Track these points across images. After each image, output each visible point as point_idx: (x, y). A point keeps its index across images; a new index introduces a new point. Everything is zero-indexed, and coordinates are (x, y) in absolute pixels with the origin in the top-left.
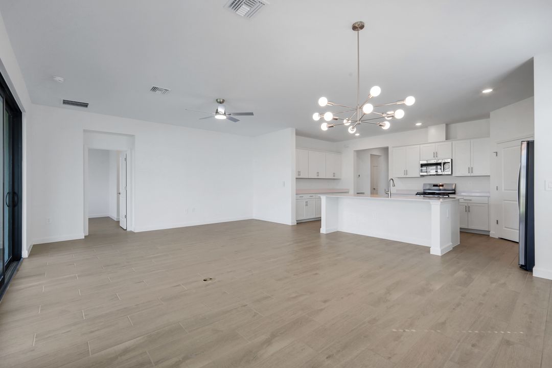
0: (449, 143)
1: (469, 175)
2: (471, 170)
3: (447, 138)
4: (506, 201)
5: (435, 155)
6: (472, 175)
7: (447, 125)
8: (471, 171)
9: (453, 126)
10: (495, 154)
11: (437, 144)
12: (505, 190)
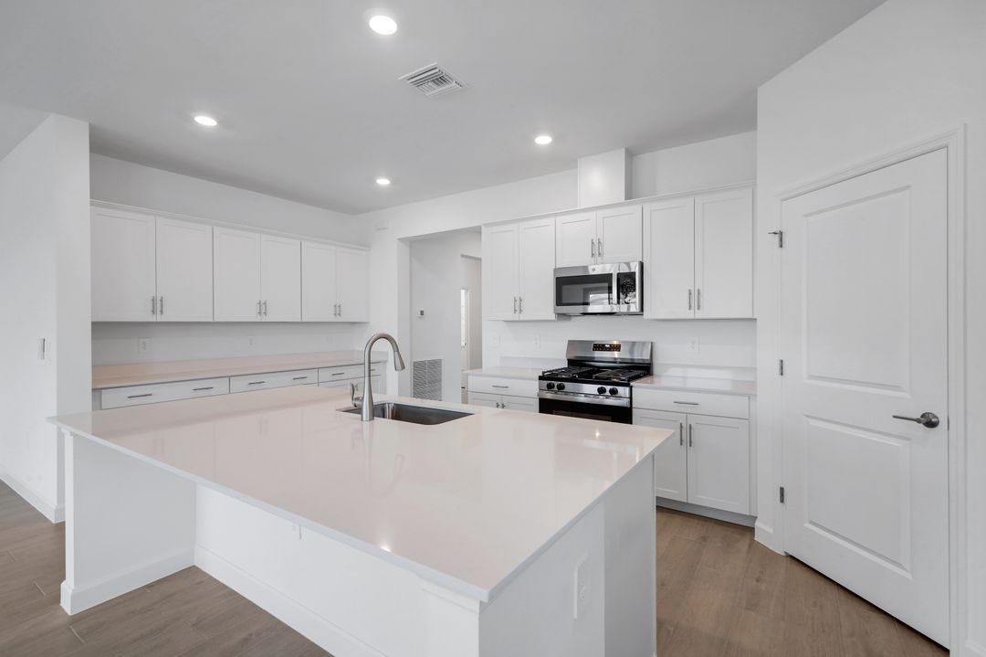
0: (634, 209)
1: (690, 315)
2: (695, 298)
3: (630, 194)
4: (813, 422)
5: (597, 249)
6: (699, 315)
7: (631, 155)
8: (694, 303)
9: (645, 160)
10: (777, 237)
11: (601, 213)
12: (811, 377)
